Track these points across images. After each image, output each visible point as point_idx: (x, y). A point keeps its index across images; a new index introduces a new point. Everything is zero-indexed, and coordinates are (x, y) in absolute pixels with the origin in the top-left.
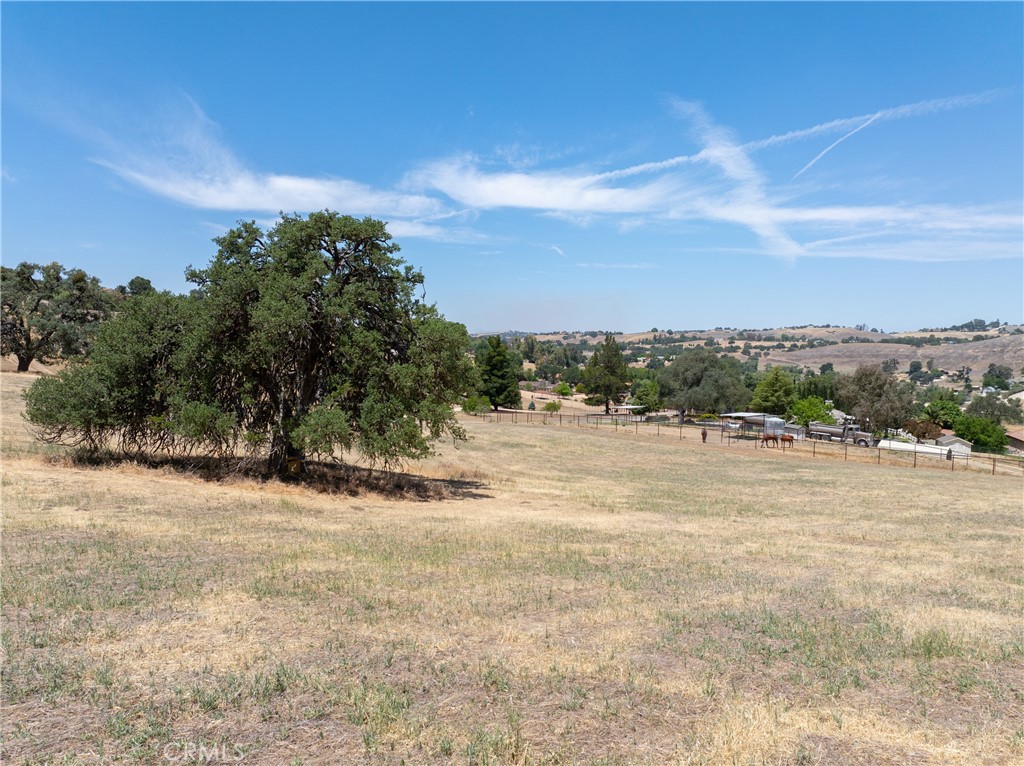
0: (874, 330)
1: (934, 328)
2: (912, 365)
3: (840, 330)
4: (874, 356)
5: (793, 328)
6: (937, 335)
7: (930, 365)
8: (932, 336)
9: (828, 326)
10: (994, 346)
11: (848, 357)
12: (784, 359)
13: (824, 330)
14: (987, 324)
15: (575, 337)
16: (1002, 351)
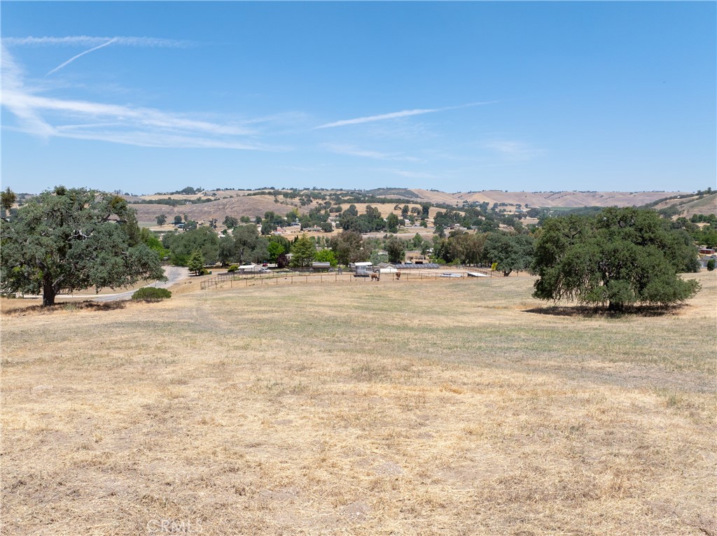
0: (127, 194)
2: (175, 218)
4: (146, 213)
6: (173, 197)
7: (186, 218)
14: (195, 190)
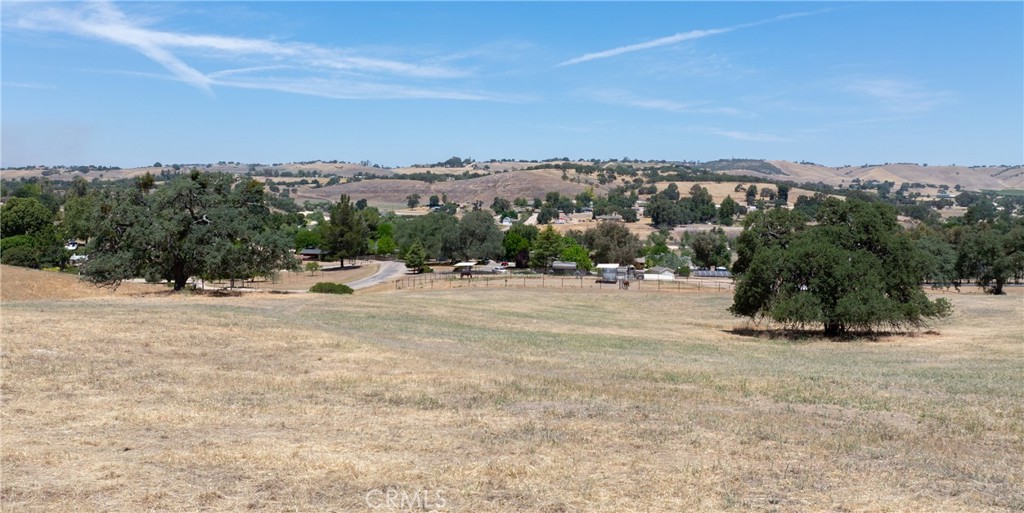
0: (376, 166)
1: (424, 164)
2: (431, 199)
3: (346, 166)
5: (302, 163)
6: (433, 171)
7: (444, 199)
8: (428, 172)
9: (335, 162)
10: (488, 182)
11: (372, 192)
12: (314, 196)
13: (332, 166)
14: (462, 161)
15: (58, 172)
16: (494, 186)
